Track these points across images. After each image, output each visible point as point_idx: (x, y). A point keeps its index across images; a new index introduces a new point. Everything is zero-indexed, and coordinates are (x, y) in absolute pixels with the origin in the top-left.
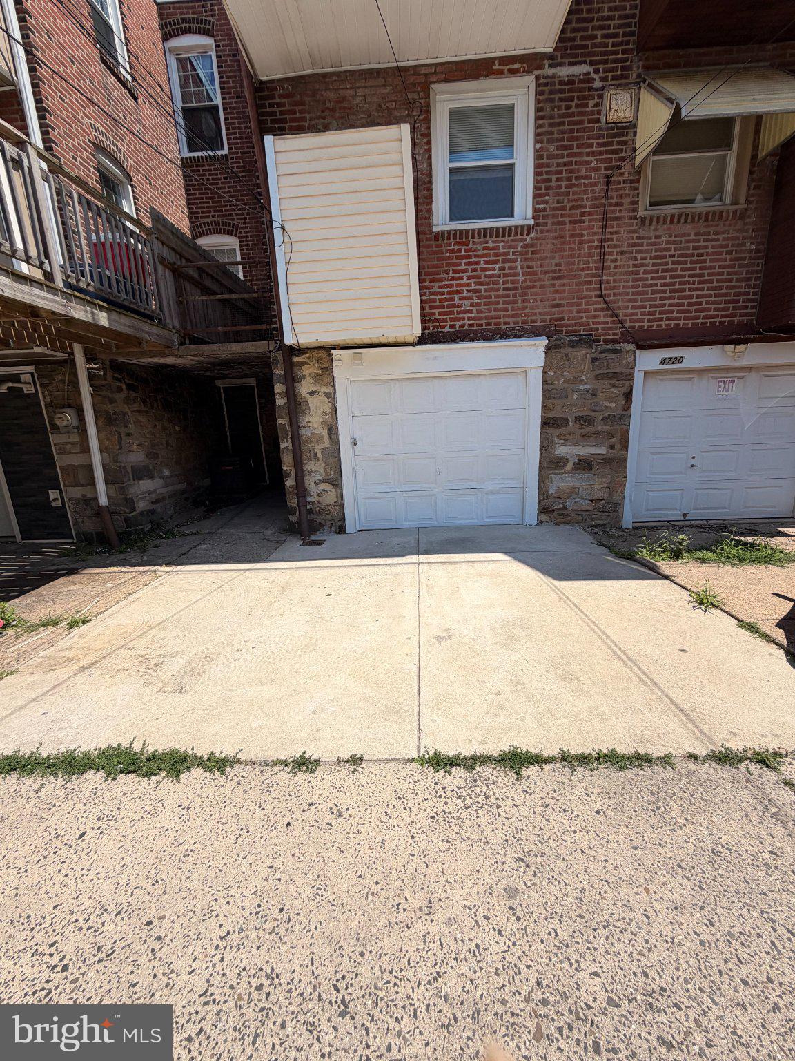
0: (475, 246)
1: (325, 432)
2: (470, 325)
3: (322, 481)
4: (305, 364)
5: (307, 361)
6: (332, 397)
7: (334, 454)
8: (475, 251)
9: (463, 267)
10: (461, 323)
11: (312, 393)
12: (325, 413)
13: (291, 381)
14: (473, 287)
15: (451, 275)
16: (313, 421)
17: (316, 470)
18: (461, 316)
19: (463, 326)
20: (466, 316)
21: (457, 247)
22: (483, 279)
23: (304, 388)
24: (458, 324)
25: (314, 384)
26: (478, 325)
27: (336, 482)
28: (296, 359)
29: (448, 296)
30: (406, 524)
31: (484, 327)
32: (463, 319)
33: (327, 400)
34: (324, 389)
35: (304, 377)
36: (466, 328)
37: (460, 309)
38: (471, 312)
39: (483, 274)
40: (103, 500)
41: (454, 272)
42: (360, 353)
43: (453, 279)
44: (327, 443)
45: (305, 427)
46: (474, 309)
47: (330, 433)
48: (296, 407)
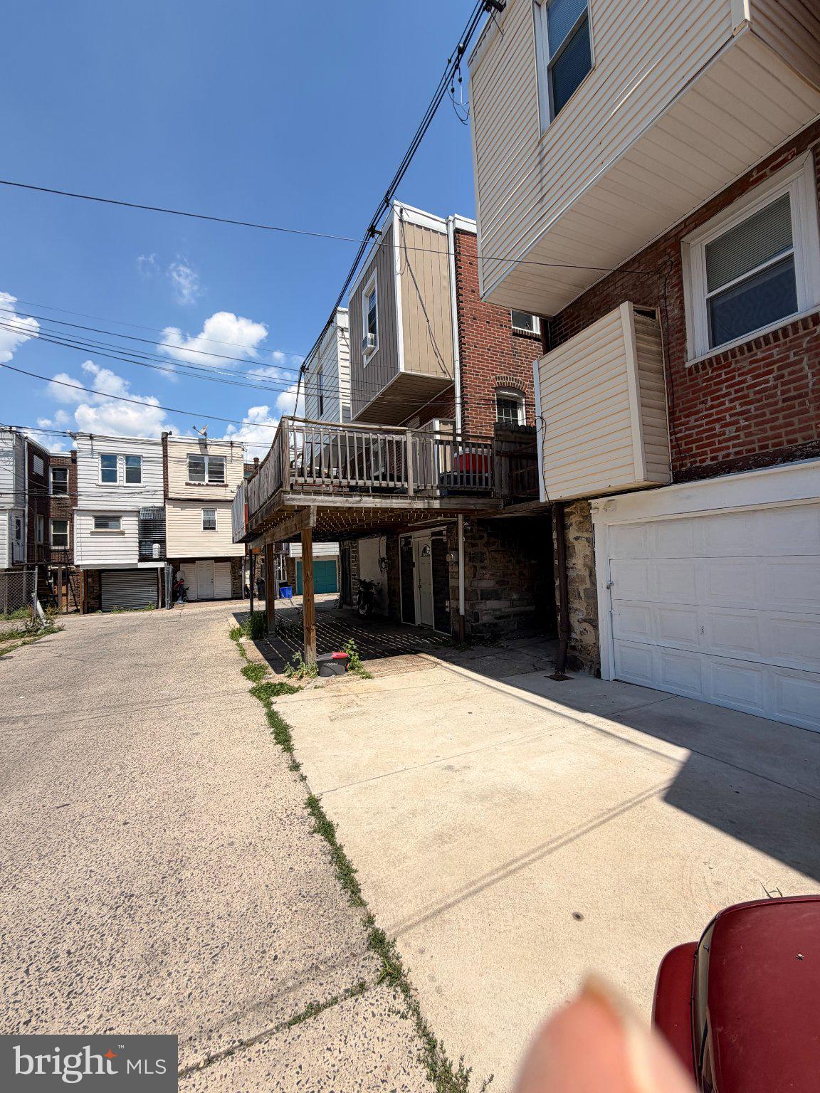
0: (739, 365)
1: (587, 574)
2: (736, 453)
3: (584, 620)
4: (572, 513)
5: (574, 511)
6: (591, 542)
7: (592, 595)
8: (739, 369)
9: (724, 391)
10: (724, 453)
11: (577, 538)
12: (586, 556)
13: (563, 528)
14: (739, 409)
15: (709, 403)
16: (577, 563)
17: (579, 607)
18: (724, 445)
19: (728, 455)
20: (730, 444)
21: (715, 373)
22: (752, 397)
23: (572, 534)
24: (721, 454)
25: (578, 531)
26: (749, 451)
27: (594, 623)
28: (567, 510)
29: (707, 427)
30: (664, 687)
31: (745, 455)
32: (728, 448)
33: (587, 544)
34: (586, 535)
35: (571, 524)
36: (732, 457)
37: (723, 437)
38: (737, 437)
39: (751, 391)
40: (462, 612)
41: (713, 400)
42: (613, 500)
43: (712, 407)
44: (588, 585)
45: (572, 568)
46: (742, 434)
47: (590, 576)
48: (566, 550)
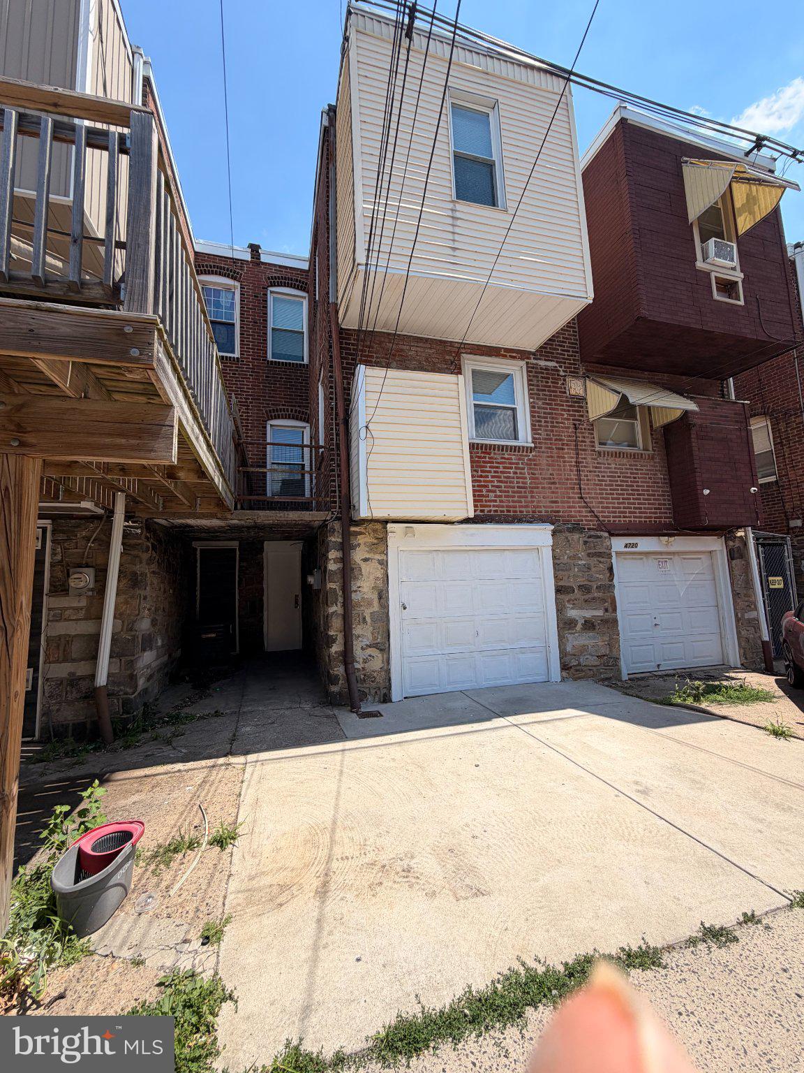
0: (495, 456)
1: (375, 597)
2: (496, 511)
3: (370, 646)
4: (361, 533)
5: (363, 531)
6: (384, 564)
7: (383, 619)
8: (495, 459)
9: (488, 469)
10: (488, 509)
11: (366, 560)
12: (377, 579)
13: (346, 548)
14: (496, 484)
15: (480, 473)
16: (364, 587)
17: (363, 633)
18: (488, 504)
19: (490, 511)
20: (492, 504)
21: (483, 455)
22: (502, 479)
23: (358, 555)
24: (486, 509)
25: (368, 552)
26: (501, 511)
27: (383, 646)
28: (353, 529)
29: (478, 488)
30: (449, 689)
31: (505, 513)
32: (490, 506)
33: (379, 567)
34: (378, 557)
35: (359, 545)
36: (492, 513)
37: (487, 499)
38: (495, 501)
39: (502, 475)
40: (102, 679)
41: (482, 471)
42: (411, 527)
43: (481, 476)
44: (376, 607)
45: (356, 591)
46: (498, 499)
47: (380, 598)
48: (348, 572)
